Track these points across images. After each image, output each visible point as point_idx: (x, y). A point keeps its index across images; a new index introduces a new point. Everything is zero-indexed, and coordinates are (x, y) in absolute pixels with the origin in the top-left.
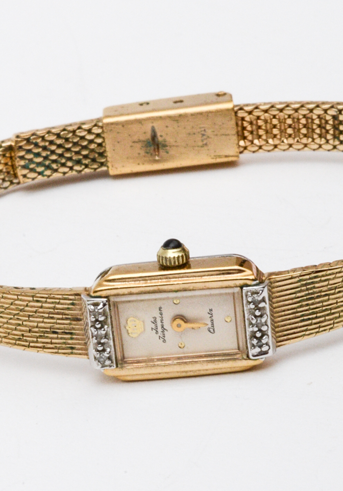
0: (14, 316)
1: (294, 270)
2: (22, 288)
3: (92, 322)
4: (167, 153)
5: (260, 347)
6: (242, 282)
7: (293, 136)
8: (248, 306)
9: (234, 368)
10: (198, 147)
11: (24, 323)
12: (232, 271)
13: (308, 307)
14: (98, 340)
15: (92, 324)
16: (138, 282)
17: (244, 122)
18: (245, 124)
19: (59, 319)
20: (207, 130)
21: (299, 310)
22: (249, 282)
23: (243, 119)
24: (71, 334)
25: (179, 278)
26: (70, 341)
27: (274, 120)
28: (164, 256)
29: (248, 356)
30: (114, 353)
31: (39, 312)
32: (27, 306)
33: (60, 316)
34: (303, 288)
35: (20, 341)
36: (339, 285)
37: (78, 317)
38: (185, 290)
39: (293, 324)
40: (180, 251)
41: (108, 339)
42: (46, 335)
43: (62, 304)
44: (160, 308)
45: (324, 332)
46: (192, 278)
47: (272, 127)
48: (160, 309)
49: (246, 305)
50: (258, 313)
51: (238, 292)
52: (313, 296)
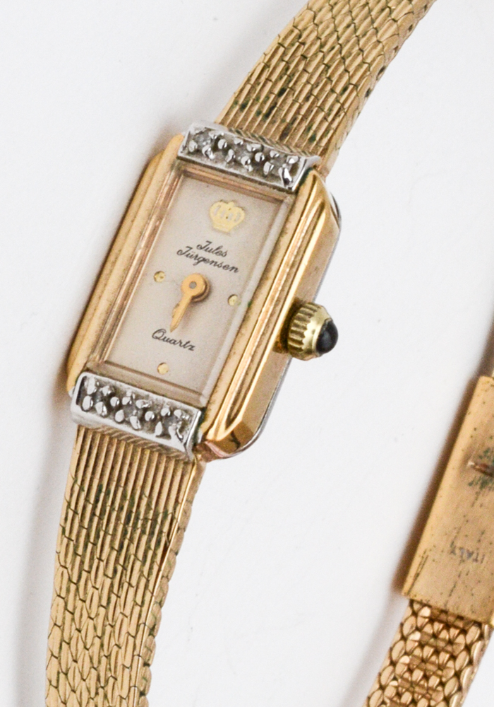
0: (341, 45)
1: (186, 514)
2: (377, 79)
3: (270, 151)
4: (470, 484)
5: (94, 396)
6: (211, 414)
7: (395, 699)
8: (168, 406)
9: (81, 342)
10: (456, 537)
11: (321, 55)
12: (236, 408)
13: (117, 509)
14: (236, 148)
15: (265, 150)
16: (295, 253)
17: (457, 631)
18: (454, 632)
19: (300, 107)
20: (475, 564)
21: (120, 490)
22: (205, 425)
23: (464, 632)
24: (267, 115)
25: (269, 320)
26: (256, 108)
27: (438, 680)
28: (316, 314)
29: (88, 370)
30: (203, 163)
31: (325, 85)
32: (346, 70)
33: (303, 112)
34: (152, 512)
35: (296, 36)
36: (126, 575)
37: (288, 137)
38: (245, 319)
39: (103, 471)
40: (310, 344)
41: (229, 163)
42: (285, 77)
43: (321, 123)
44: (237, 269)
45: (64, 516)
46: (258, 340)
47: (428, 674)
48: (235, 269)
49: (172, 404)
50: (149, 415)
51: (198, 401)
52: (131, 524)
